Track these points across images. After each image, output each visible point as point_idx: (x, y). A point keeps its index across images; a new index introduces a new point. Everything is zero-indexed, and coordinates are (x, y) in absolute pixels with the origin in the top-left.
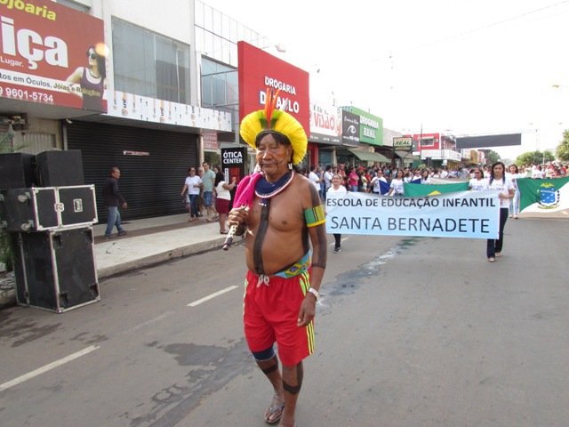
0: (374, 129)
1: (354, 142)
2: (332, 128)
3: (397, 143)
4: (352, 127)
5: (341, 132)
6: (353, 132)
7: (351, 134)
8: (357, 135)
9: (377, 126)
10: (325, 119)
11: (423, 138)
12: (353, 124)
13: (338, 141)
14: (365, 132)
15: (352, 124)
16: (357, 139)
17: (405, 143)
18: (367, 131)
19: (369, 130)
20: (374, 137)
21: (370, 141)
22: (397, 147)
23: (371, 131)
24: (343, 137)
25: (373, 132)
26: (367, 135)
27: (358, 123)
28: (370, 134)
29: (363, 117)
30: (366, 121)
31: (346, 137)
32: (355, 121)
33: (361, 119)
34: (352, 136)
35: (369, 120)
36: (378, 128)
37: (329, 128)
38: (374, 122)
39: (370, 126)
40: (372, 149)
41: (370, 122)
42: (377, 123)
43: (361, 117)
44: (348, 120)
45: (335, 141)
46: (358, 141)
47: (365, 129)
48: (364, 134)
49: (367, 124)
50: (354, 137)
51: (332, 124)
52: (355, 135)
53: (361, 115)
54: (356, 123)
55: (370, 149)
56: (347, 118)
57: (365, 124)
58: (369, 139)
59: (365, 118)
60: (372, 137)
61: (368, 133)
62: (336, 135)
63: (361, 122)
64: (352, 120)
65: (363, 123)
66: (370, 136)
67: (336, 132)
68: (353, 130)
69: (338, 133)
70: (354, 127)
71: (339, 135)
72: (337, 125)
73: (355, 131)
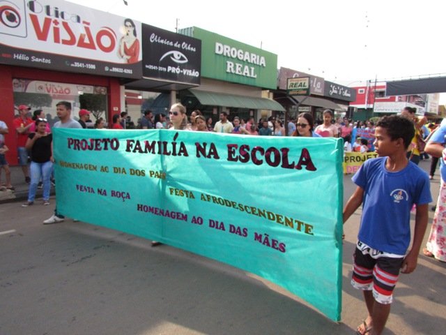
0: (254, 65)
1: (182, 77)
2: (107, 50)
3: (292, 85)
4: (176, 53)
5: (140, 58)
6: (176, 59)
7: (175, 65)
8: (193, 67)
9: (263, 62)
10: (79, 30)
11: (377, 90)
12: (180, 50)
13: (129, 72)
14: (229, 67)
15: (177, 50)
16: (196, 74)
17: (301, 85)
18: (235, 66)
19: (241, 65)
20: (255, 76)
21: (245, 81)
22: (291, 90)
23: (246, 67)
24: (147, 66)
25: (253, 69)
26: (237, 73)
27: (194, 50)
28: (245, 72)
29: (223, 45)
30: (234, 51)
31: (155, 68)
32: (186, 46)
33: (219, 47)
34: (176, 67)
35: (240, 51)
36: (264, 65)
37: (94, 48)
38: (255, 55)
39: (243, 60)
40: (269, 94)
41: (244, 54)
42: (263, 58)
43: (218, 45)
44: (162, 41)
45: (115, 70)
46: (197, 76)
47: (229, 63)
48: (228, 71)
49: (234, 56)
50: (181, 69)
51: (106, 41)
52: (182, 67)
53: (219, 42)
54: (189, 48)
55: (265, 94)
56: (157, 39)
57: (229, 55)
58: (241, 78)
59: (229, 48)
60: (248, 75)
61: (238, 69)
62: (123, 61)
63: (217, 52)
64: (174, 43)
65: (225, 54)
66: (244, 74)
67: (122, 57)
68: (179, 58)
69: (129, 57)
70: (181, 54)
71: (130, 62)
72: (125, 46)
73: (186, 61)
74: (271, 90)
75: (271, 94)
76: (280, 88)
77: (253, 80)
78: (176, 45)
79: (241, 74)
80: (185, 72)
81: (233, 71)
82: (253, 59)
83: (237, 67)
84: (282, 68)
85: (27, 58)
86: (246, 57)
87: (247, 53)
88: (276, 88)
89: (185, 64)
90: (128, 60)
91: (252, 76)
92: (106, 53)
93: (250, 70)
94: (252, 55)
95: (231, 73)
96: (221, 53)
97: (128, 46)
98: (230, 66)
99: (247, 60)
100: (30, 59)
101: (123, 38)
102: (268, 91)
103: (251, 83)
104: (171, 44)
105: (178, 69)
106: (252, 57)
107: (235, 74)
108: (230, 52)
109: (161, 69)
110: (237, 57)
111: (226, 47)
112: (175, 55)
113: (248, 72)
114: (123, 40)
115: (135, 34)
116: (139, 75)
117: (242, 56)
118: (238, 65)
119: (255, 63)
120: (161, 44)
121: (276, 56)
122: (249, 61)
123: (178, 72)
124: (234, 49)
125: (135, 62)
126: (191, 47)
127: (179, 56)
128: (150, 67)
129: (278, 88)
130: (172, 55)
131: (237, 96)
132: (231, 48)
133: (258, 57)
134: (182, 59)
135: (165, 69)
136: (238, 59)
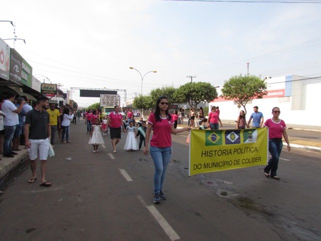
2: (2, 62)
3: (45, 87)
5: (9, 68)
8: (19, 75)
13: (6, 76)
15: (17, 64)
16: (20, 79)
17: (51, 88)
18: (23, 74)
20: (27, 80)
21: (24, 83)
22: (44, 90)
23: (26, 75)
28: (25, 77)
34: (16, 75)
35: (25, 65)
36: (30, 74)
42: (29, 70)
44: (14, 59)
45: (3, 75)
49: (23, 68)
51: (2, 57)
54: (19, 64)
58: (24, 81)
62: (4, 70)
64: (16, 60)
66: (25, 79)
69: (6, 67)
71: (7, 71)
72: (6, 61)
80: (18, 77)
90: (7, 69)
92: (2, 64)
94: (27, 68)
99: (26, 71)
107: (23, 78)
112: (17, 68)
115: (8, 54)
116: (8, 79)
117: (25, 68)
119: (28, 72)
120: (14, 61)
128: (11, 73)
135: (14, 76)
136: (24, 70)
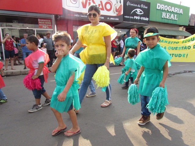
0: (176, 13)
1: (140, 21)
4: (138, 10)
5: (122, 13)
6: (138, 13)
7: (137, 15)
8: (146, 16)
9: (181, 11)
12: (140, 8)
13: (117, 19)
16: (147, 19)
18: (166, 14)
19: (170, 14)
20: (177, 19)
21: (171, 22)
23: (172, 15)
24: (125, 17)
25: (176, 15)
26: (167, 18)
27: (146, 7)
28: (171, 17)
29: (161, 4)
30: (166, 7)
31: (128, 17)
32: (143, 6)
33: (159, 6)
34: (138, 17)
35: (170, 7)
36: (182, 13)
37: (104, 10)
38: (177, 9)
39: (171, 12)
40: (183, 28)
41: (171, 8)
42: (181, 10)
43: (158, 4)
44: (132, 5)
45: (112, 19)
46: (148, 20)
47: (163, 13)
48: (163, 17)
49: (166, 10)
50: (140, 17)
51: (108, 7)
52: (141, 16)
53: (159, 3)
54: (144, 7)
55: (181, 29)
56: (130, 4)
57: (163, 9)
58: (169, 20)
59: (163, 6)
60: (173, 19)
61: (168, 16)
63: (158, 8)
64: (137, 5)
65: (161, 9)
66: (171, 18)
67: (115, 13)
68: (140, 12)
70: (140, 10)
71: (118, 15)
72: (116, 8)
73: (143, 13)
74: (185, 26)
75: (185, 29)
76: (190, 25)
77: (175, 21)
78: (138, 6)
79: (169, 18)
80: (142, 18)
81: (165, 17)
82: (176, 10)
83: (168, 15)
84: (191, 14)
85: (79, 16)
86: (173, 9)
87: (173, 8)
88: (188, 25)
89: (142, 15)
90: (117, 14)
91: (175, 19)
92: (108, 12)
93: (174, 16)
94: (176, 8)
95: (164, 18)
96: (159, 8)
97: (117, 8)
98: (164, 15)
99: (173, 11)
100: (80, 16)
101: (115, 4)
102: (183, 27)
103: (174, 23)
104: (136, 5)
105: (139, 17)
106: (176, 9)
107: (166, 19)
108: (164, 8)
109: (131, 17)
110: (168, 10)
111: (162, 5)
112: (138, 11)
113: (173, 17)
114: (115, 6)
115: (120, 2)
116: (122, 21)
117: (170, 9)
118: (168, 14)
119: (177, 12)
121: (189, 8)
122: (174, 12)
123: (139, 19)
124: (166, 6)
125: (120, 15)
126: (145, 6)
127: (139, 11)
129: (189, 25)
130: (136, 11)
131: (167, 30)
132: (165, 6)
133: (179, 9)
134: (141, 12)
135: (133, 18)
136: (168, 11)
